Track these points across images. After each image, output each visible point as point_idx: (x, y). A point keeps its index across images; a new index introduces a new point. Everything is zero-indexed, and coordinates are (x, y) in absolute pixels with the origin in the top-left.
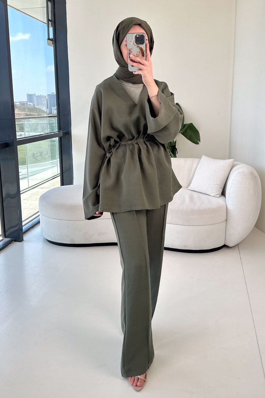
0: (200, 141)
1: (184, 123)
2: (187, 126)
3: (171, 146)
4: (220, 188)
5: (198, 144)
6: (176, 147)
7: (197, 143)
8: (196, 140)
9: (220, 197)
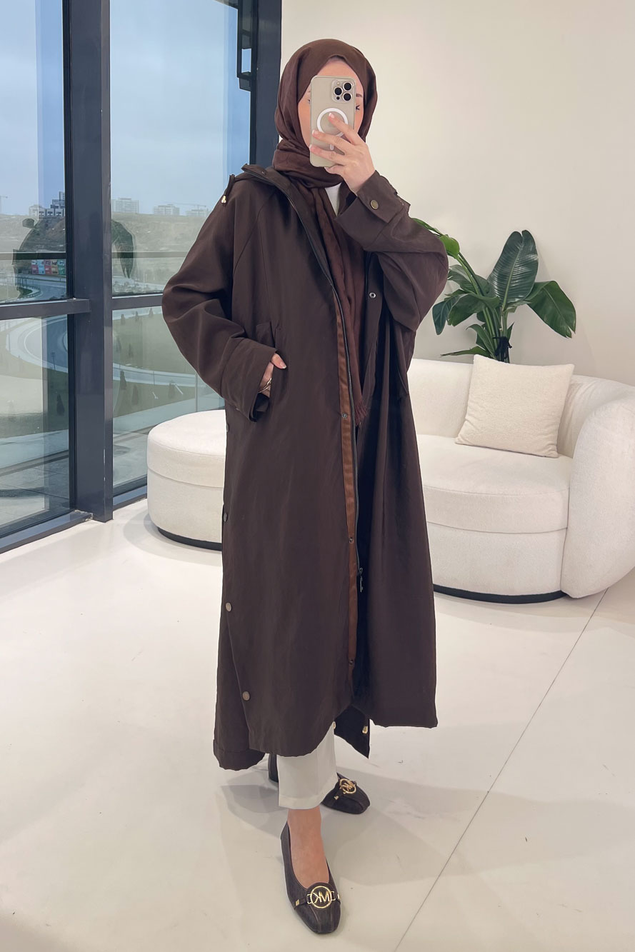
0: (574, 331)
1: (536, 281)
2: (543, 287)
3: (496, 338)
5: (570, 337)
6: (510, 342)
7: (566, 334)
8: (565, 326)
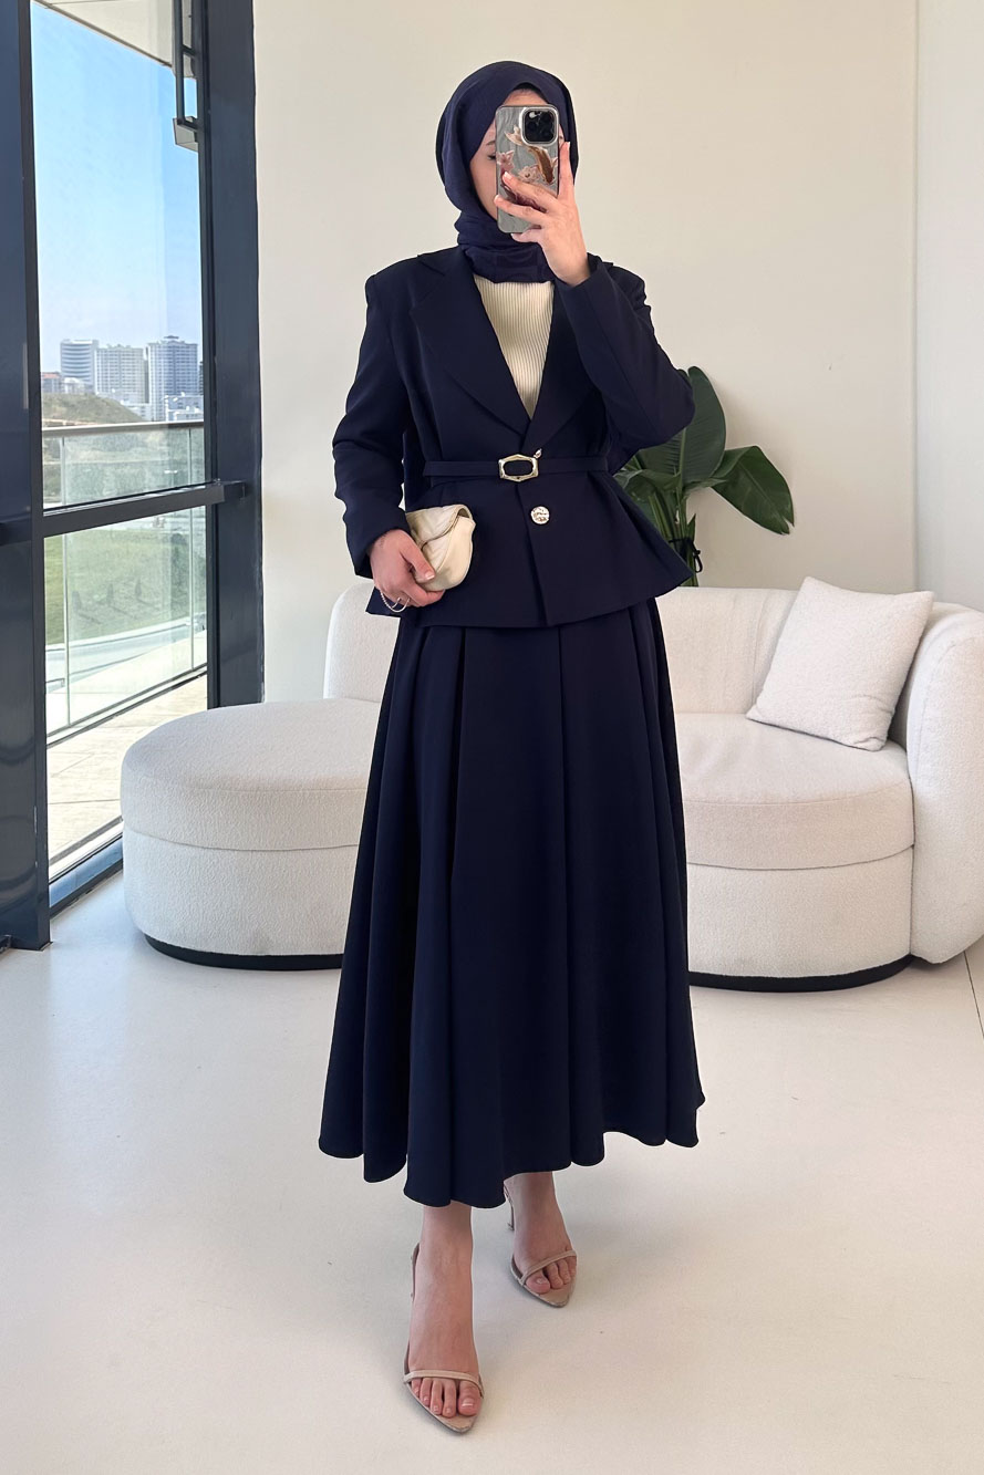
0: (792, 523)
1: (726, 449)
2: (739, 456)
4: (882, 710)
5: (788, 533)
6: (696, 544)
7: (783, 530)
8: (776, 515)
9: (882, 748)
